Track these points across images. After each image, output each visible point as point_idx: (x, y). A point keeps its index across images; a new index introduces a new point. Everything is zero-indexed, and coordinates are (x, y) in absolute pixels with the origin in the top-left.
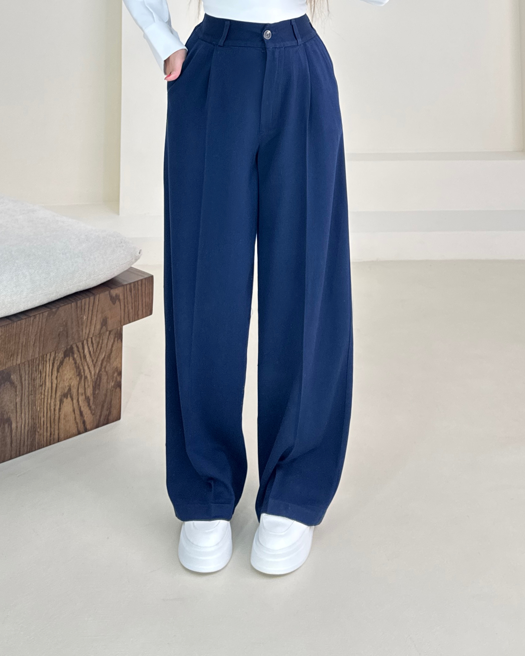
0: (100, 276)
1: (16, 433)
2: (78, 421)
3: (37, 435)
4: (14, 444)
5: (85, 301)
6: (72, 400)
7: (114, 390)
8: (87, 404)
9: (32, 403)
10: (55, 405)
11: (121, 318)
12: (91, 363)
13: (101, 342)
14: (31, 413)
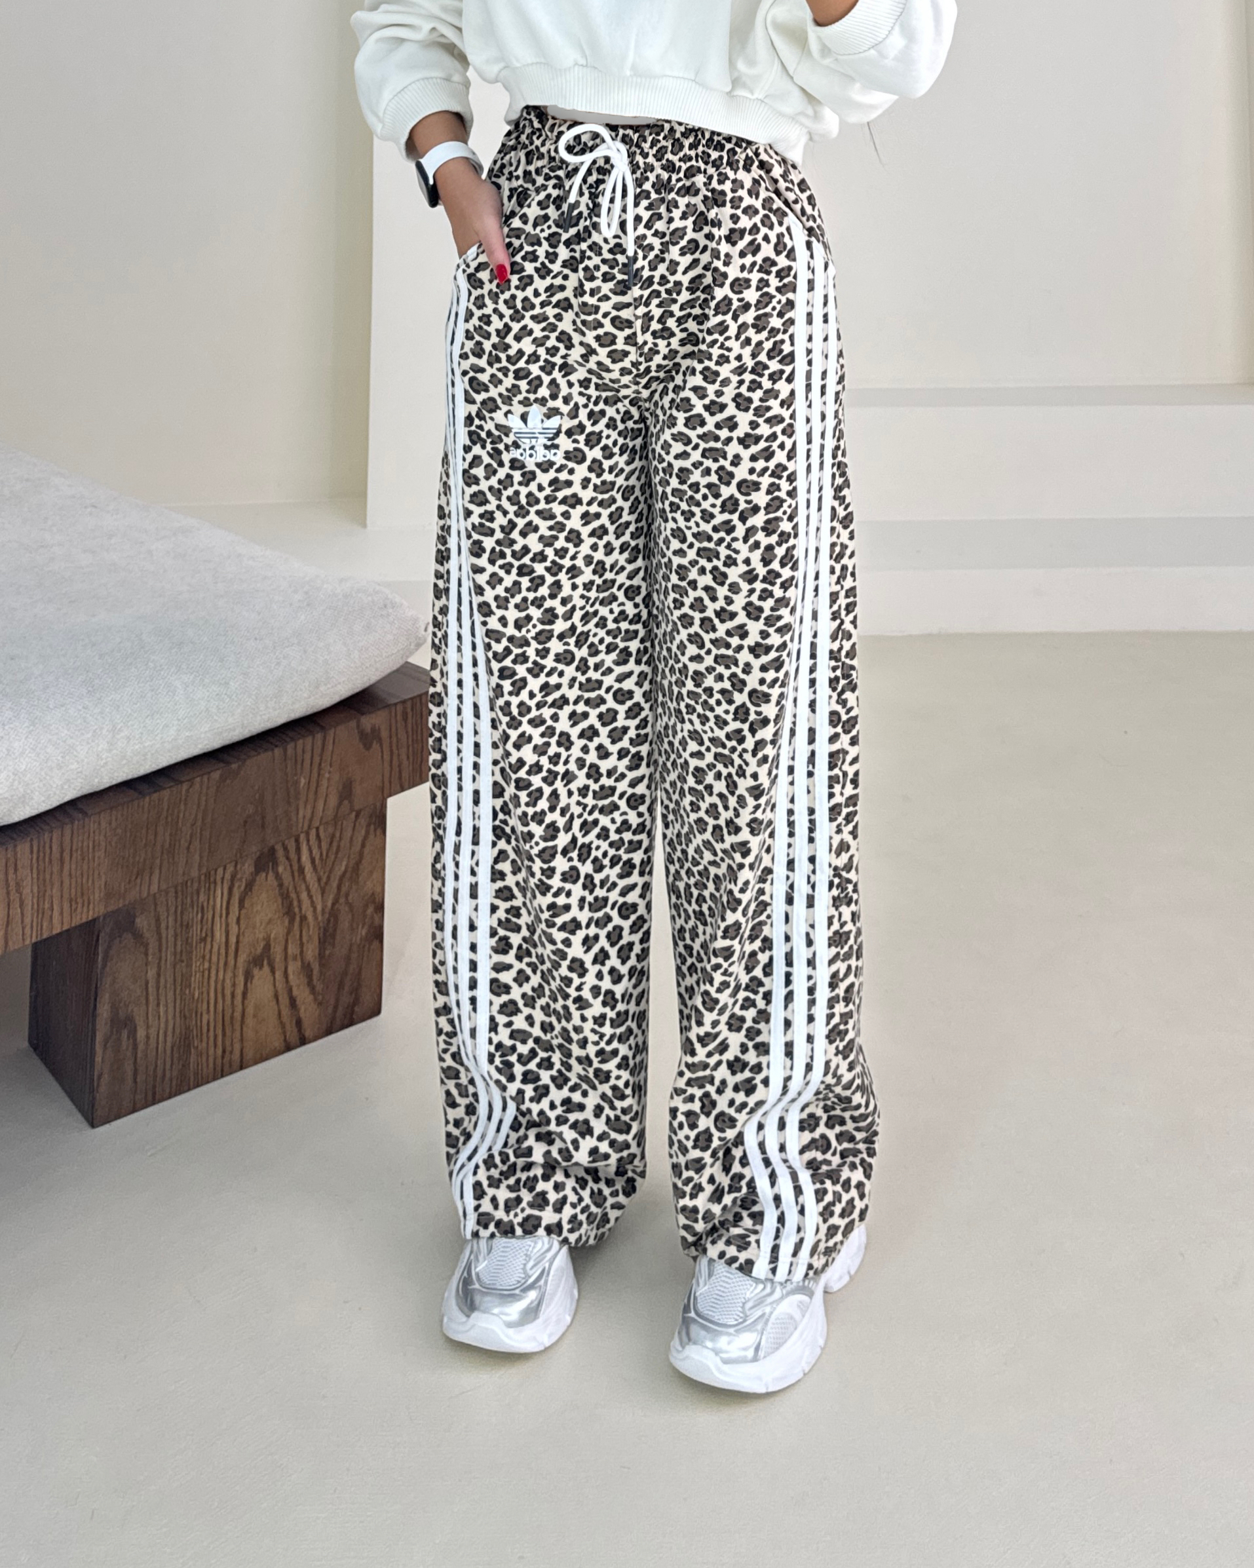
1: (145, 1050)
2: (285, 1019)
3: (193, 1055)
4: (141, 1078)
5: (305, 744)
6: (273, 971)
7: (367, 945)
8: (306, 981)
9: (182, 980)
10: (234, 985)
11: (383, 782)
12: (316, 885)
13: (338, 835)
14: (181, 1002)
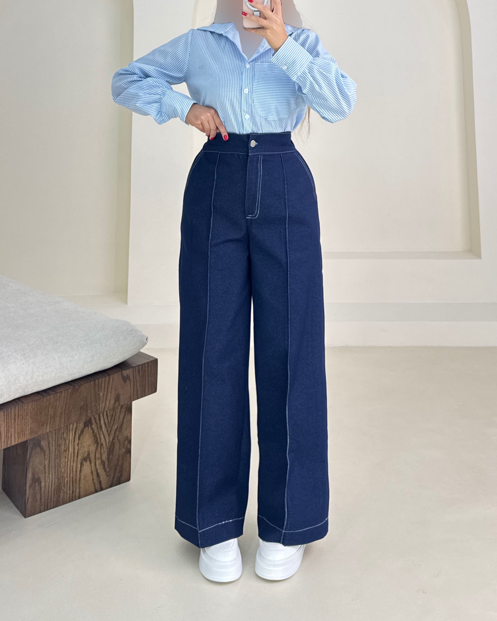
0: (114, 360)
1: (44, 490)
2: (95, 481)
3: (62, 493)
4: (43, 500)
5: (102, 380)
6: (91, 463)
7: (125, 456)
8: (102, 467)
9: (58, 465)
10: (77, 468)
11: (131, 395)
12: (106, 432)
13: (114, 415)
14: (57, 473)
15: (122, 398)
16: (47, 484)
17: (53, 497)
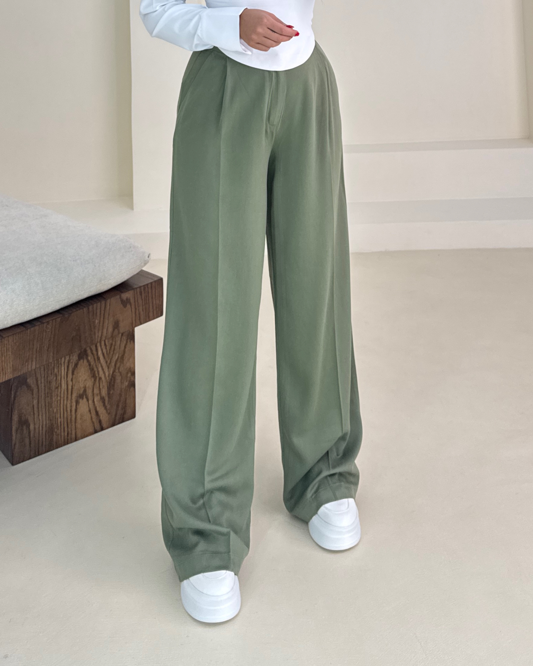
0: (110, 281)
1: (34, 433)
2: (94, 420)
3: (55, 435)
5: (97, 306)
6: (88, 400)
7: (128, 389)
8: (102, 404)
9: (48, 405)
10: (71, 406)
11: (132, 320)
12: (105, 364)
13: (114, 343)
14: (48, 414)
15: (121, 325)
16: (37, 427)
17: (44, 440)
